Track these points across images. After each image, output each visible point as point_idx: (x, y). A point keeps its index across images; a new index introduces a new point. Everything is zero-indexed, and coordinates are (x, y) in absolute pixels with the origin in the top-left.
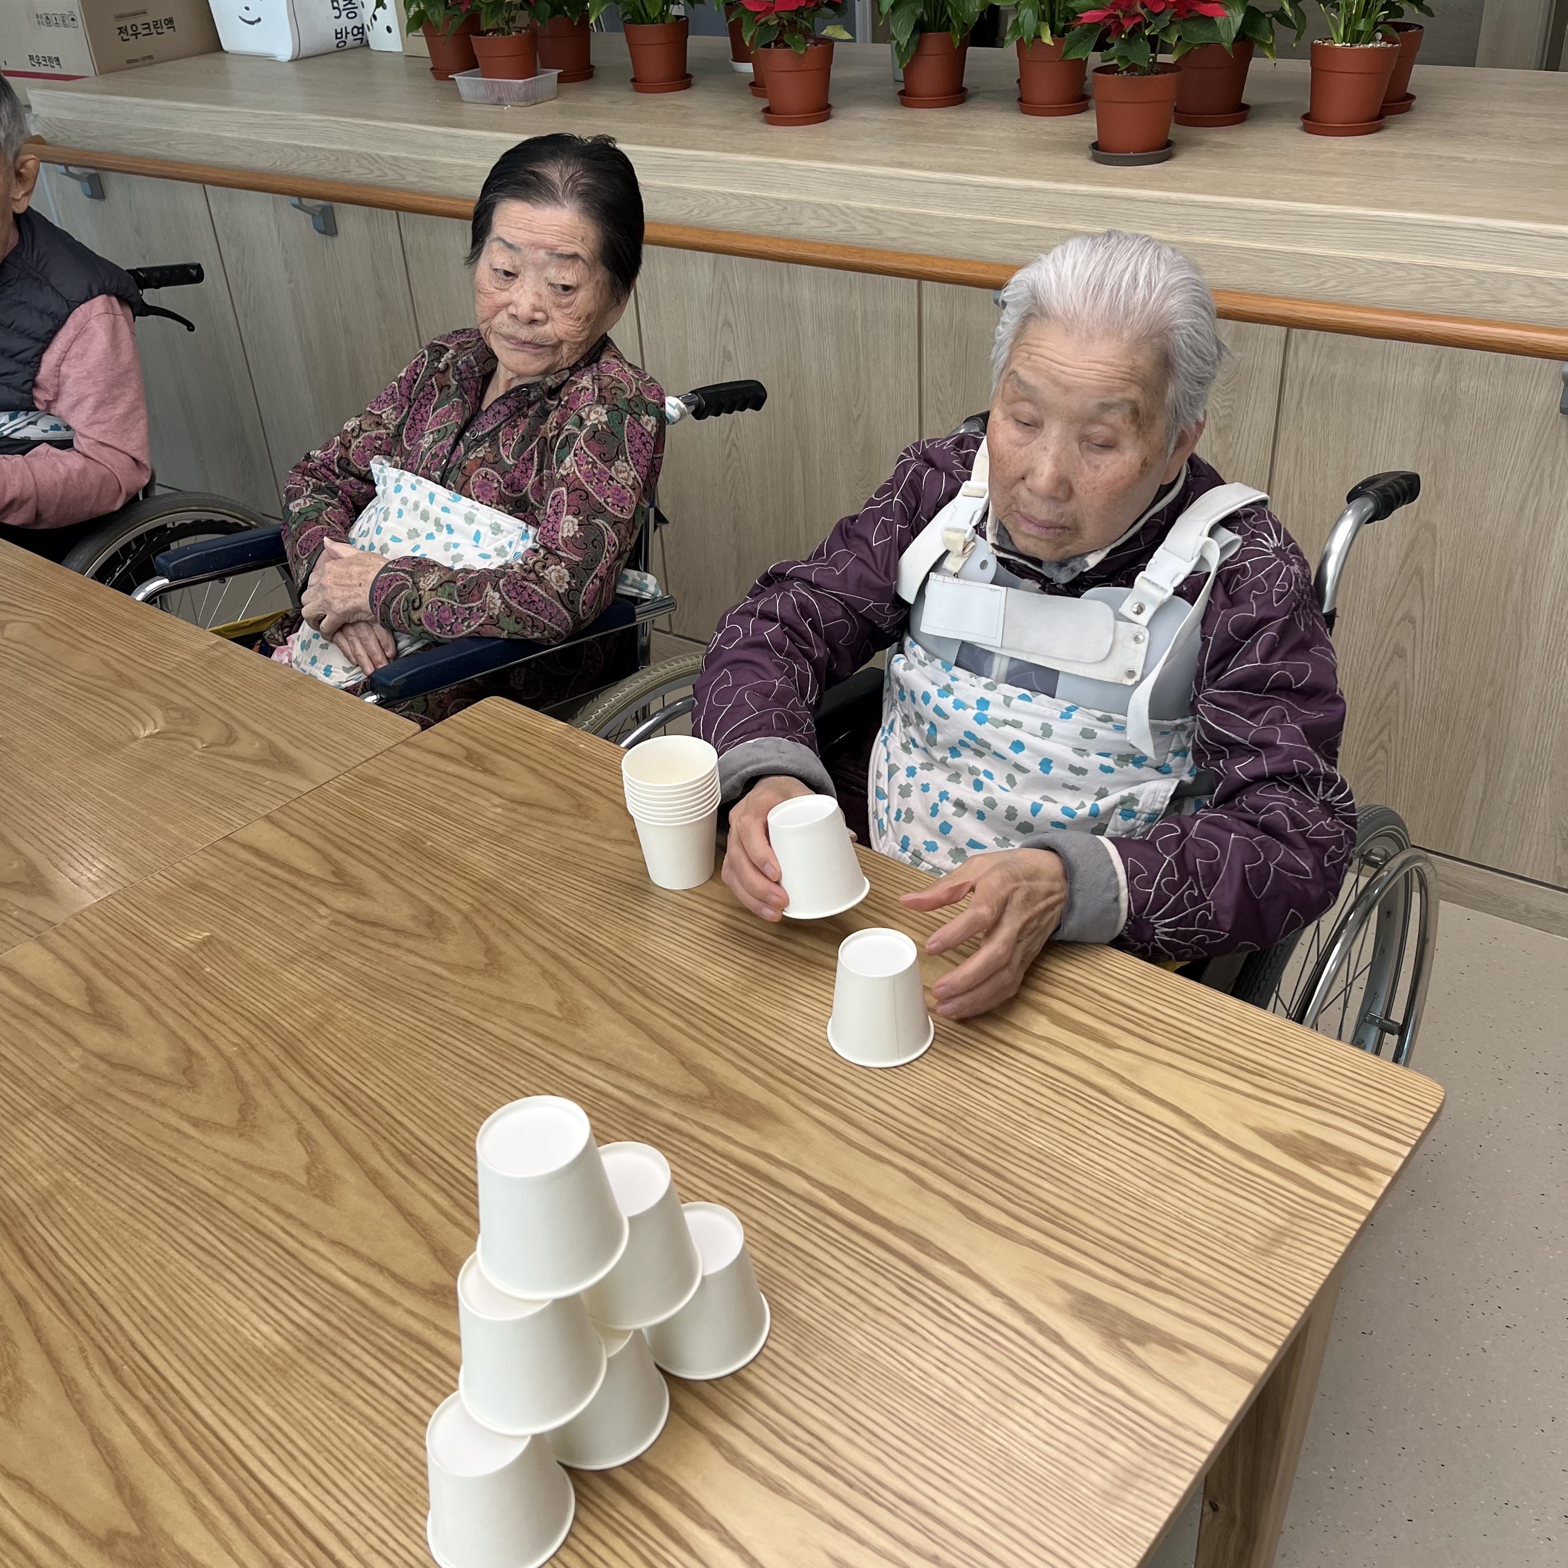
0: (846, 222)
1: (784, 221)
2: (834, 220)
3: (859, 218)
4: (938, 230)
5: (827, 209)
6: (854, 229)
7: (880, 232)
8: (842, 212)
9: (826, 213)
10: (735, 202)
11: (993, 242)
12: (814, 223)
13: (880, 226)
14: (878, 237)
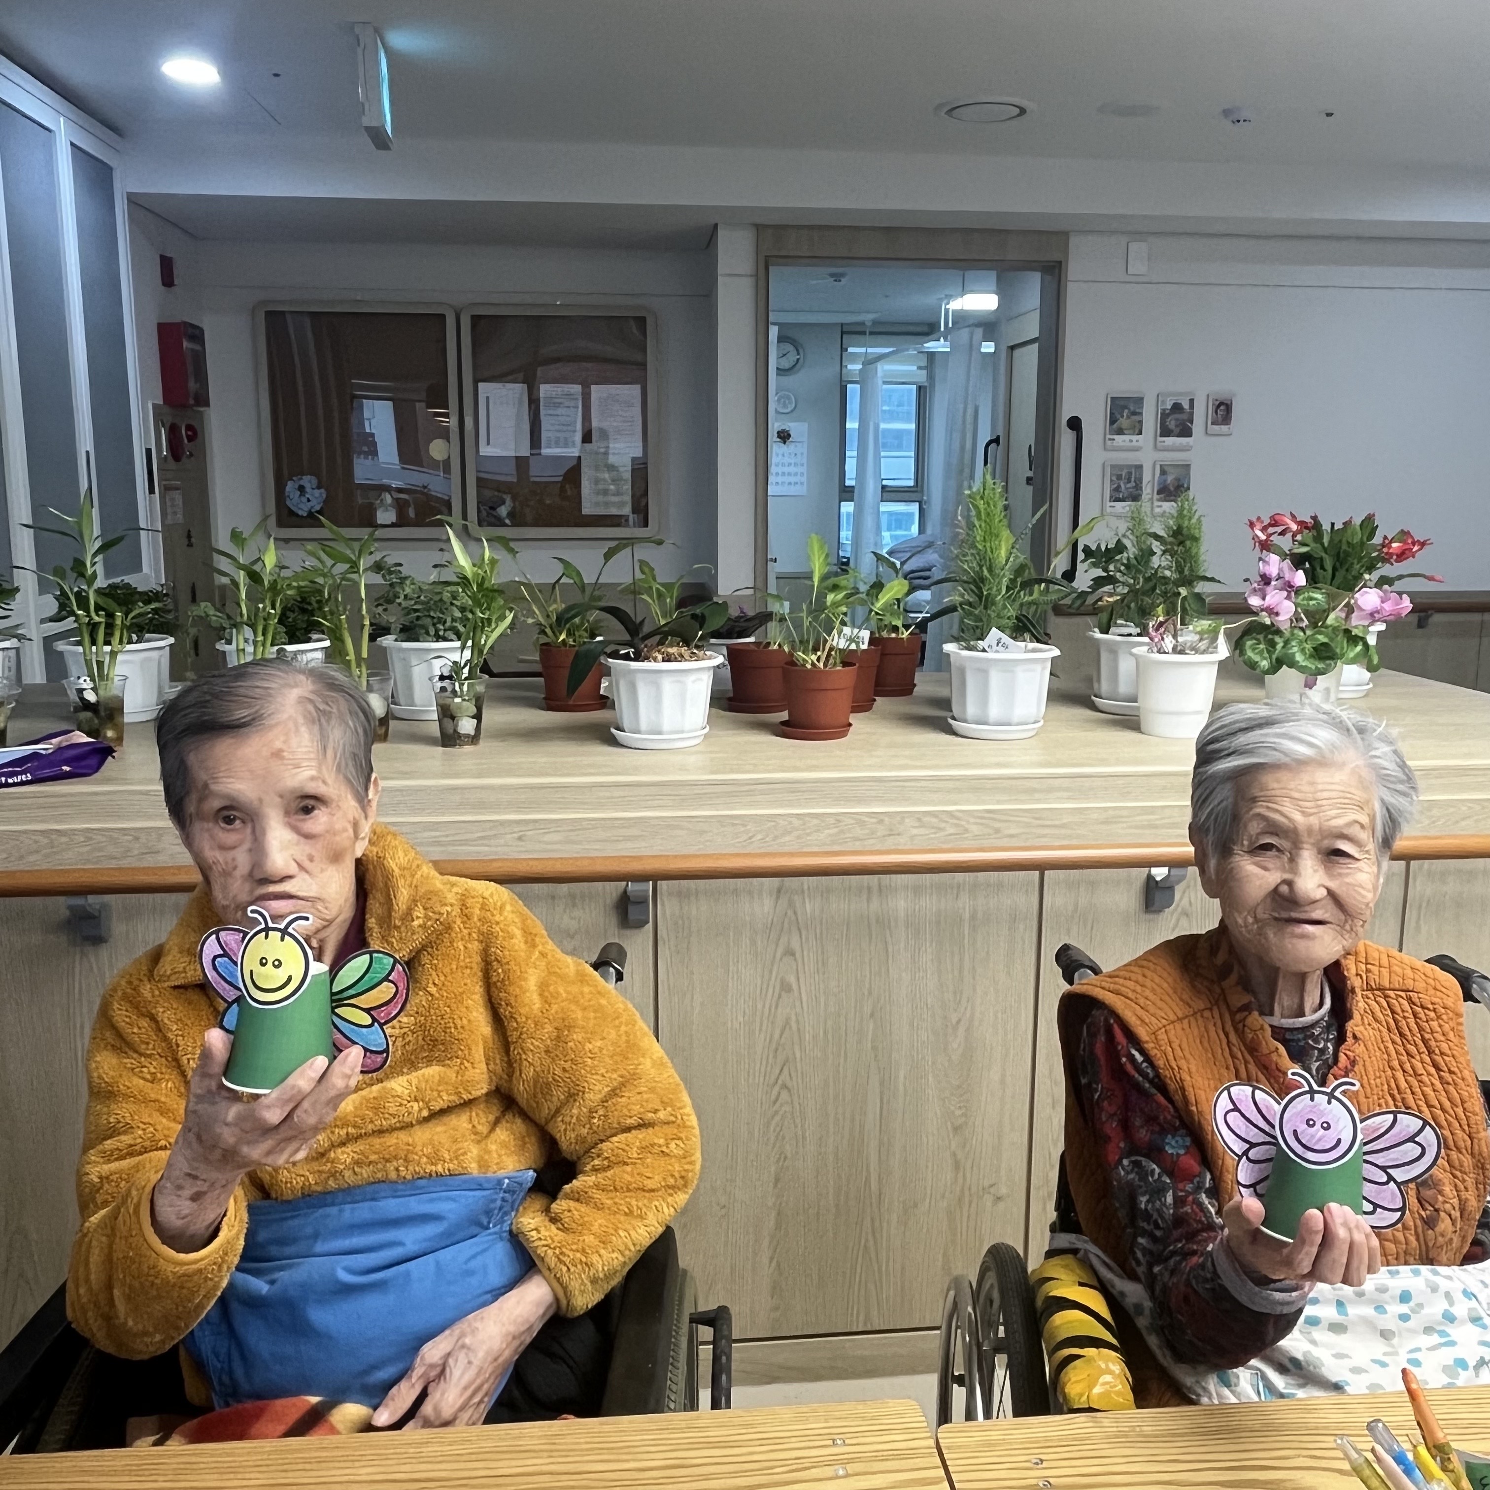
0: (957, 825)
1: (879, 834)
2: (943, 825)
3: (972, 820)
4: (1065, 821)
5: (936, 816)
8: (952, 817)
9: (934, 820)
10: (815, 821)
11: (1125, 825)
12: (915, 831)
13: (997, 825)
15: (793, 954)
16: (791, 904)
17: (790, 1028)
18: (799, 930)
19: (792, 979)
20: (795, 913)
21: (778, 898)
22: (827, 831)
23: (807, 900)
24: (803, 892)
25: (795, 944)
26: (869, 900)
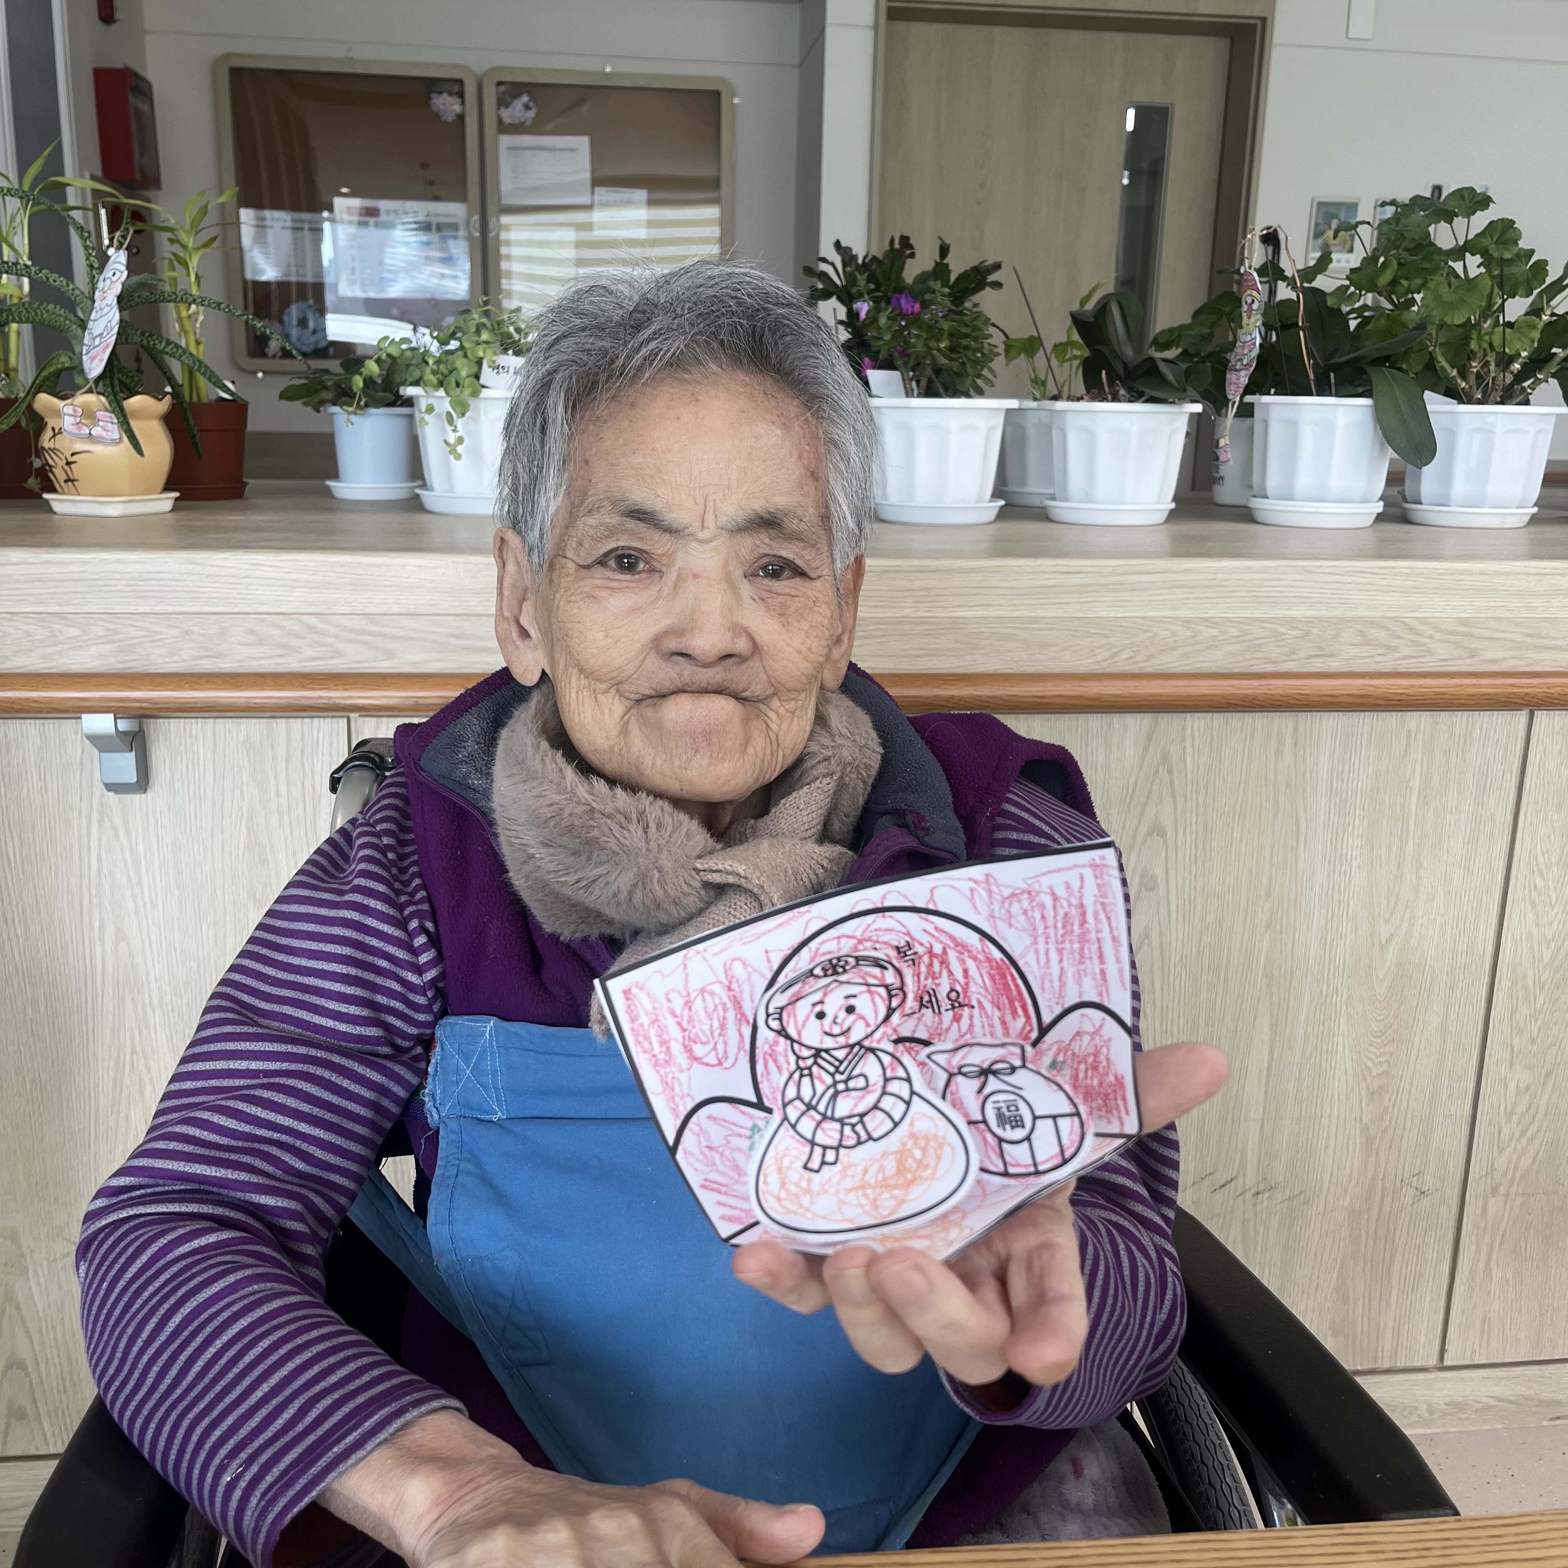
0: (1416, 644)
1: (1302, 654)
2: (1394, 642)
3: (1438, 636)
5: (1385, 628)
6: (1429, 652)
7: (1473, 654)
8: (1412, 630)
9: (1382, 635)
10: (1213, 631)
12: (1356, 651)
14: (1468, 661)
15: (1162, 833)
16: (1165, 758)
17: (1150, 944)
18: (1173, 796)
19: (1158, 871)
20: (1170, 771)
21: (1146, 749)
22: (1227, 648)
23: (1189, 751)
24: (1184, 740)
25: (1167, 820)
26: (1279, 753)
